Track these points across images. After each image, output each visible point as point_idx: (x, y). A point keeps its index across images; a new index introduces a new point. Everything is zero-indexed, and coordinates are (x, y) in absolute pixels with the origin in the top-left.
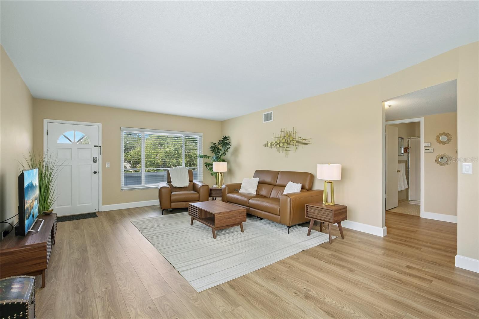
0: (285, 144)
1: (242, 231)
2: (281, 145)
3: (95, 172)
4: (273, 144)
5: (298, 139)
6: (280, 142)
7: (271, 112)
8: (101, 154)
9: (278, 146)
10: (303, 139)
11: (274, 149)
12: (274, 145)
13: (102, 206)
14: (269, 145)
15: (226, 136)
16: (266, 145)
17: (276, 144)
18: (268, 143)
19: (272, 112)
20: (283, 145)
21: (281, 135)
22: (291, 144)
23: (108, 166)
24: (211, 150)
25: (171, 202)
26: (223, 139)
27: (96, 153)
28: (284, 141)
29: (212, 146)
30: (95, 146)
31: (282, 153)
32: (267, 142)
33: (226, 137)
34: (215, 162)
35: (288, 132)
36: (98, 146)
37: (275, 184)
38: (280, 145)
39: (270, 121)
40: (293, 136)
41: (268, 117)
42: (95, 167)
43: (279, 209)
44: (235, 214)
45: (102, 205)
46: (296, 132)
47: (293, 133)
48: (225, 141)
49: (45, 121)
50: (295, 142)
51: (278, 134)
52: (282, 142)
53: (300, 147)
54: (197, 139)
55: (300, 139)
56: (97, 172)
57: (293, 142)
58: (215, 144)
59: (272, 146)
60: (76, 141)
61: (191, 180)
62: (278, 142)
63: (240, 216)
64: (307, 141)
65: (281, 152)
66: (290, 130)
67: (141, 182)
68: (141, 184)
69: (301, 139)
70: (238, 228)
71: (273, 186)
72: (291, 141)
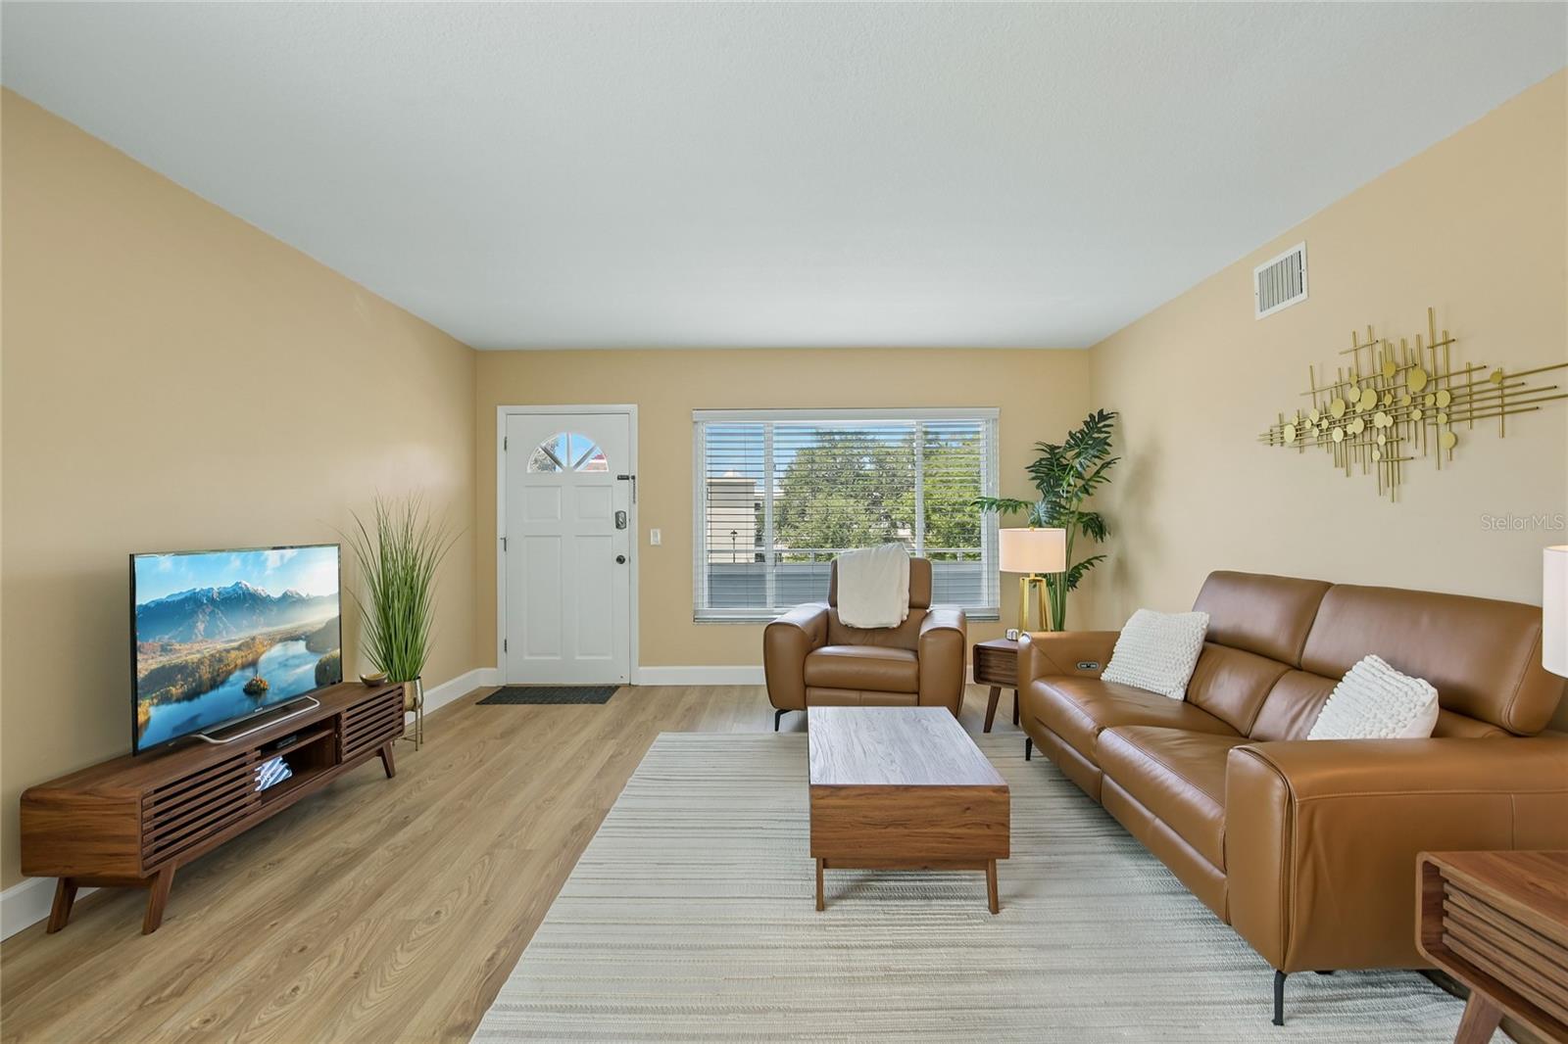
0: (1381, 420)
1: (995, 907)
2: (1356, 427)
3: (621, 560)
4: (1308, 425)
5: (1463, 380)
6: (1349, 410)
7: (1292, 251)
8: (637, 500)
9: (1337, 435)
10: (1501, 377)
11: (1318, 457)
12: (1316, 432)
13: (641, 668)
14: (1290, 433)
15: (1101, 411)
16: (1274, 438)
17: (1327, 422)
18: (1282, 427)
19: (1301, 247)
20: (1368, 425)
21: (1355, 372)
22: (1416, 414)
23: (656, 537)
24: (1034, 475)
25: (807, 686)
26: (1086, 423)
27: (621, 498)
28: (1370, 399)
29: (1042, 459)
30: (621, 478)
31: (1364, 479)
32: (1278, 422)
33: (1102, 416)
34: (1041, 526)
35: (1398, 345)
36: (628, 478)
37: (1295, 660)
38: (1350, 432)
39: (1292, 301)
40: (1429, 367)
41: (1283, 281)
42: (622, 542)
43: (1220, 836)
44: (933, 807)
45: (640, 665)
46: (1446, 333)
47: (1426, 341)
48: (1096, 435)
49: (501, 411)
50: (1444, 399)
51: (1335, 365)
52: (1359, 409)
53: (1482, 434)
54: (978, 432)
55: (1476, 377)
56: (627, 560)
57: (1429, 401)
58: (1052, 449)
59: (1307, 441)
60: (573, 464)
61: (918, 599)
62: (1337, 412)
63: (964, 825)
64: (1532, 382)
65: (1357, 468)
66: (1407, 328)
67: (765, 597)
68: (764, 604)
69: (1486, 375)
70: (975, 881)
71: (1281, 668)
72: (1413, 399)
